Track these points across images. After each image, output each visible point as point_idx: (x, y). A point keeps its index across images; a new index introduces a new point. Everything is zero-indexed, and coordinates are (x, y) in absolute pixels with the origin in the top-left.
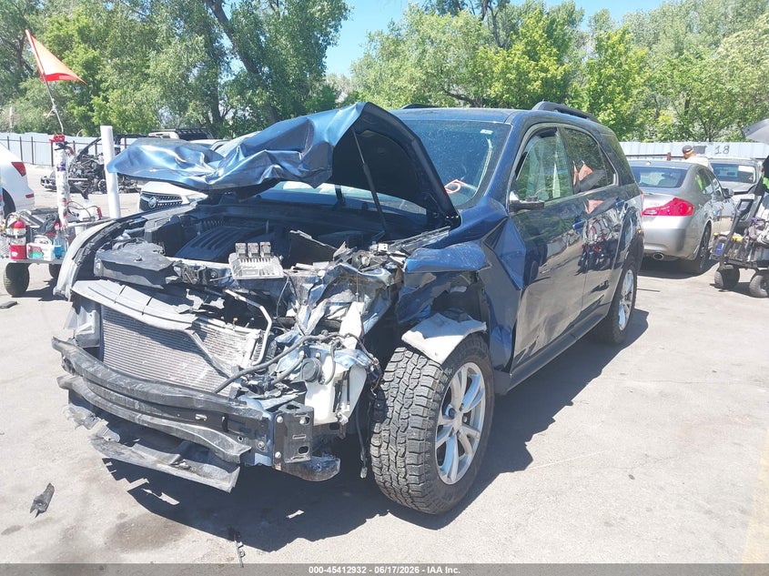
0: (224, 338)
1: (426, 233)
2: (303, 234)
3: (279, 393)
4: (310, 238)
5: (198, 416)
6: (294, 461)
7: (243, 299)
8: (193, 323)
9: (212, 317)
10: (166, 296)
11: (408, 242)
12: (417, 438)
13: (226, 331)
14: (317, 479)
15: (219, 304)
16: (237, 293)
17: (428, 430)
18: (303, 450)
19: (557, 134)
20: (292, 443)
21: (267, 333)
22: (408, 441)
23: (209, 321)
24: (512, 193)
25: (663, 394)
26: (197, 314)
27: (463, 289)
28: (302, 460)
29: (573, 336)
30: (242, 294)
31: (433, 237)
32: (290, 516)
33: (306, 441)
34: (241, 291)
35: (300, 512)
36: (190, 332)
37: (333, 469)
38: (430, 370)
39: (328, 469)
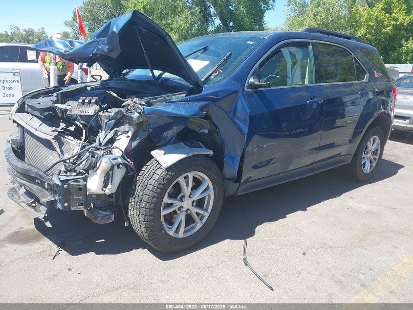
0: (71, 146)
1: (168, 95)
2: (112, 93)
3: (75, 174)
4: (115, 95)
5: (37, 181)
6: (75, 209)
7: (81, 126)
8: (56, 136)
9: (68, 135)
10: (49, 122)
11: (156, 98)
12: (144, 207)
13: (73, 142)
14: (98, 222)
15: (72, 128)
16: (80, 123)
17: (151, 203)
18: (81, 204)
19: (311, 47)
20: (74, 200)
21: (82, 142)
22: (141, 208)
23: (66, 136)
24: (252, 78)
25: (368, 213)
26: (59, 132)
27: (206, 131)
28: (80, 209)
29: (312, 170)
30: (82, 124)
31: (174, 97)
32: (97, 242)
33: (82, 200)
34: (82, 122)
35: (103, 240)
36: (53, 141)
37: (108, 219)
38: (159, 171)
39: (106, 218)
